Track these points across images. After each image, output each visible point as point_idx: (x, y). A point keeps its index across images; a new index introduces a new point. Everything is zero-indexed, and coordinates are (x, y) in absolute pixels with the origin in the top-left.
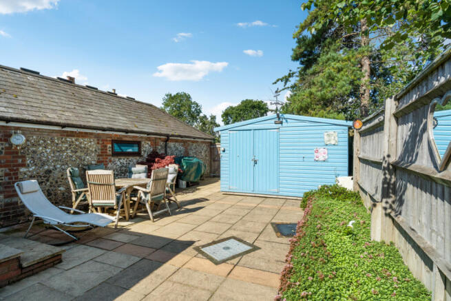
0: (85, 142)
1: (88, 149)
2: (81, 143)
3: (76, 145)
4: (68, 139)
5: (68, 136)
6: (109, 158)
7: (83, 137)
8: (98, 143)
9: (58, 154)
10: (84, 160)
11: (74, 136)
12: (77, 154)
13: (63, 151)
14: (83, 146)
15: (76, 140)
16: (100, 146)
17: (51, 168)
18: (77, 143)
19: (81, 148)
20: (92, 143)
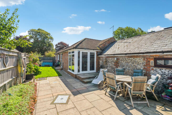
0: (137, 59)
1: (139, 62)
2: (135, 60)
3: (133, 61)
4: (130, 59)
5: (130, 57)
6: (151, 68)
7: (136, 57)
8: (144, 60)
9: (127, 64)
10: (137, 67)
11: (132, 57)
12: (134, 64)
13: (129, 63)
14: (136, 61)
15: (133, 59)
16: (145, 61)
17: (125, 68)
18: (134, 60)
19: (135, 62)
20: (141, 60)
